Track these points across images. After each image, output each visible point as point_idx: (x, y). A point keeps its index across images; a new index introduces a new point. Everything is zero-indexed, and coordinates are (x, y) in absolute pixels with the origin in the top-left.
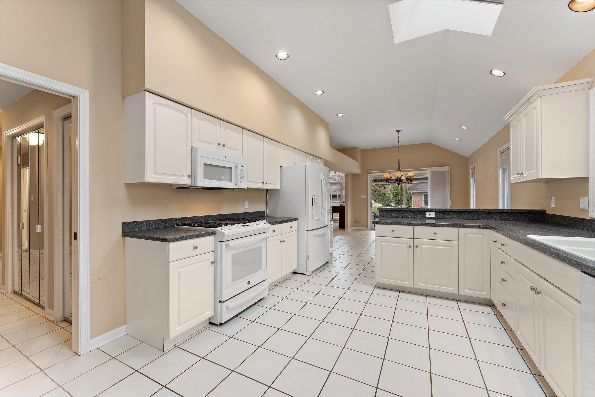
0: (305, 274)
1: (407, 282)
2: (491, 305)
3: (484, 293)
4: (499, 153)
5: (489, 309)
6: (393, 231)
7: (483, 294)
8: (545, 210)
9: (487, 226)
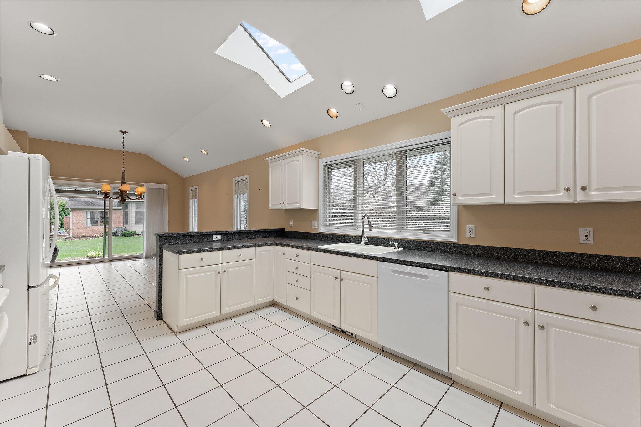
0: (26, 375)
1: (214, 312)
2: (274, 304)
3: (270, 297)
4: (234, 182)
5: (273, 309)
6: (202, 260)
7: (269, 299)
8: (285, 229)
9: (273, 243)
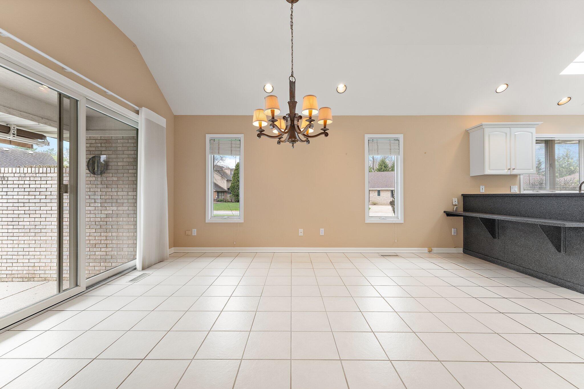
4: (366, 140)
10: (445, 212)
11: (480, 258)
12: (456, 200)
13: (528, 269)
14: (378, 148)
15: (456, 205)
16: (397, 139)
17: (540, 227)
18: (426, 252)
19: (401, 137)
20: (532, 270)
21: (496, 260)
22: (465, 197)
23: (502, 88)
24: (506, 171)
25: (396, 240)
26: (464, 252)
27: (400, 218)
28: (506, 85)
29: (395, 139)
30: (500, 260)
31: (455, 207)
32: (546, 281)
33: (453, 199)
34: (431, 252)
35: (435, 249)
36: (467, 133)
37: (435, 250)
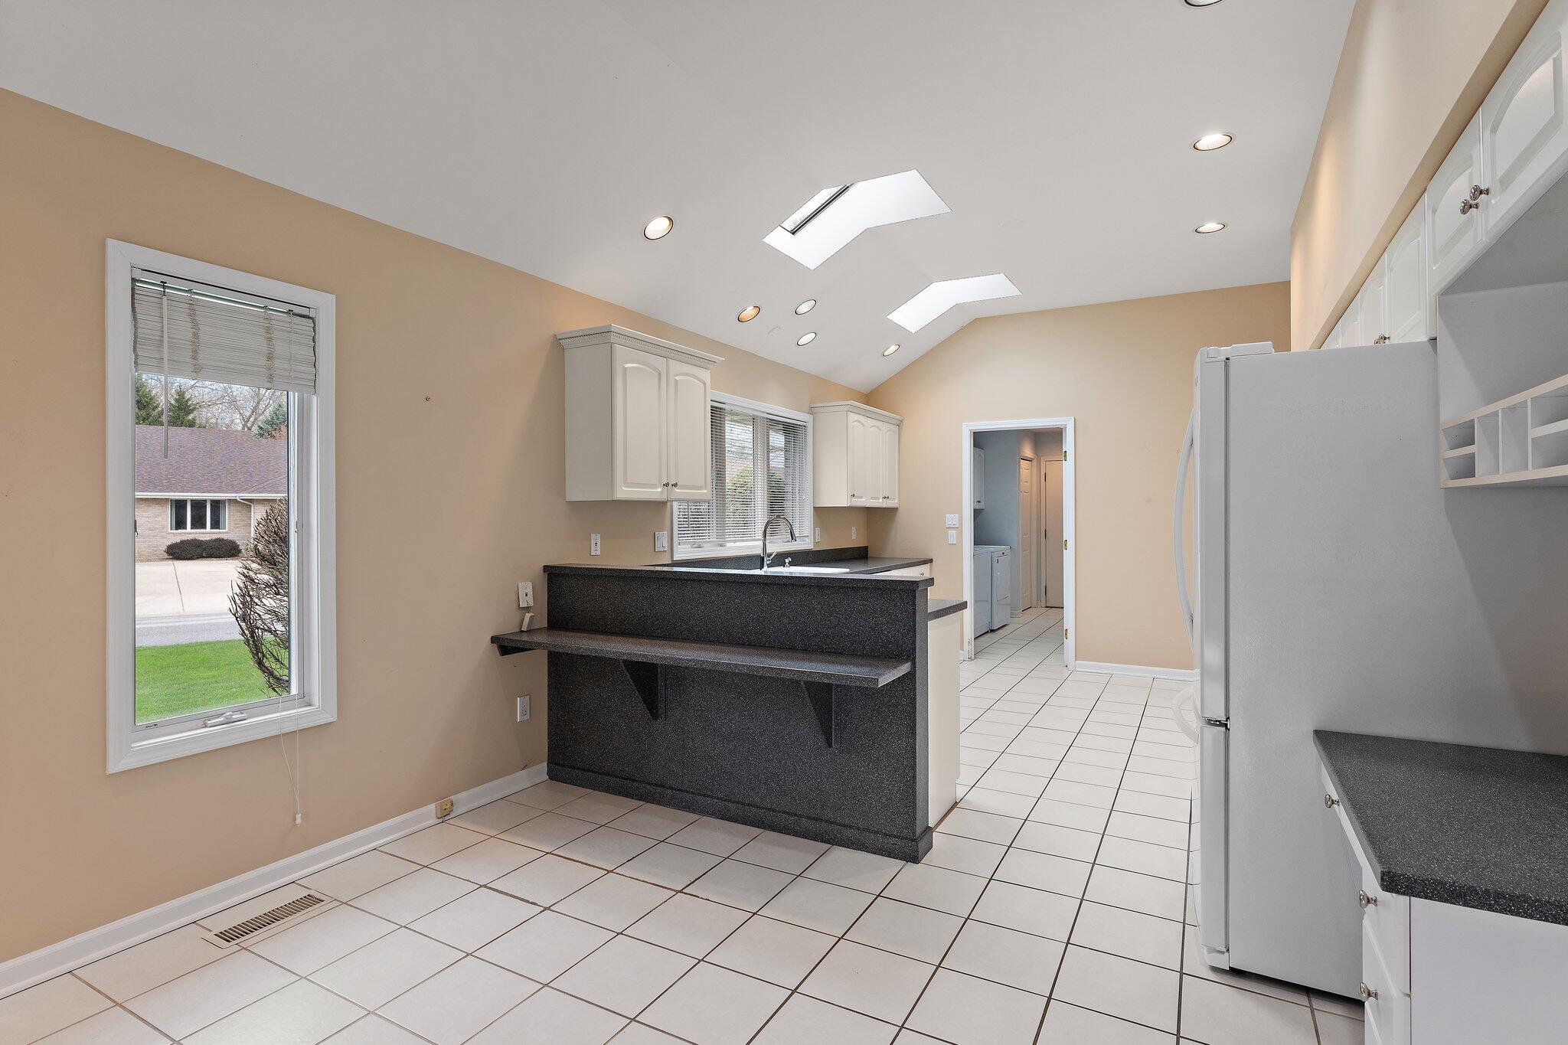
10: (494, 639)
11: (609, 790)
12: (530, 591)
13: (749, 805)
14: (196, 335)
15: (528, 609)
16: (305, 312)
17: (808, 690)
18: (431, 822)
19: (324, 305)
20: (760, 807)
21: (659, 790)
22: (556, 576)
23: (658, 226)
24: (659, 490)
25: (299, 816)
26: (553, 775)
27: (316, 700)
28: (667, 221)
29: (297, 310)
30: (672, 788)
31: (528, 616)
32: (796, 834)
33: (520, 585)
34: (447, 818)
35: (463, 795)
36: (558, 346)
37: (464, 800)
